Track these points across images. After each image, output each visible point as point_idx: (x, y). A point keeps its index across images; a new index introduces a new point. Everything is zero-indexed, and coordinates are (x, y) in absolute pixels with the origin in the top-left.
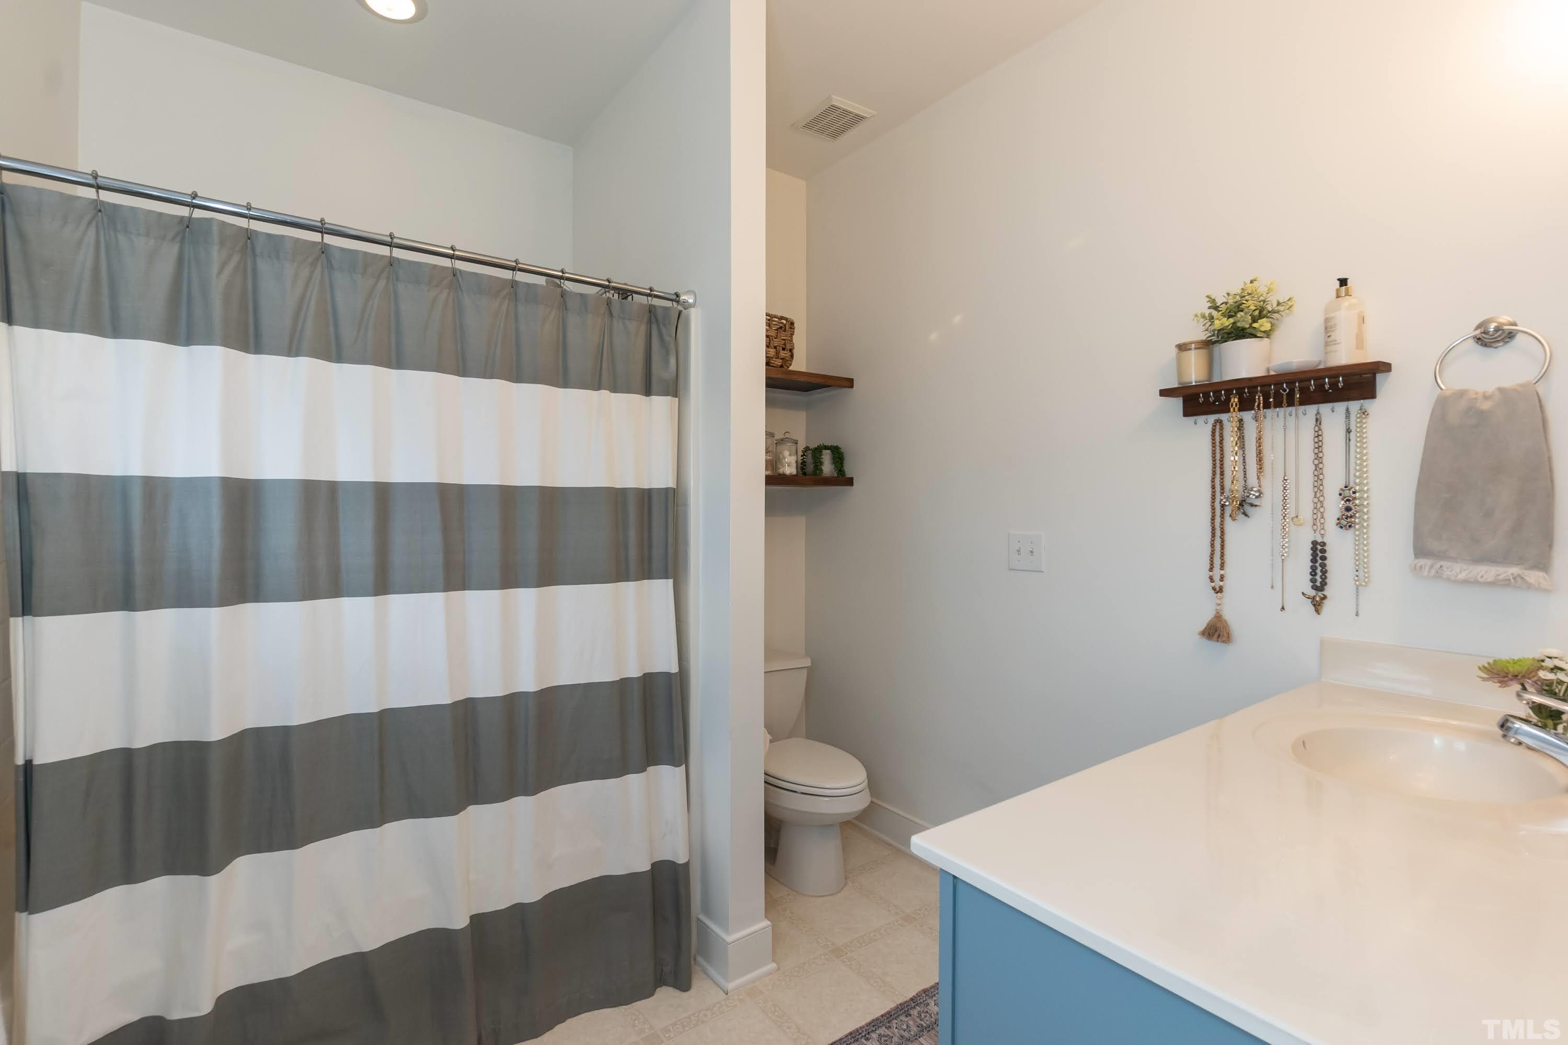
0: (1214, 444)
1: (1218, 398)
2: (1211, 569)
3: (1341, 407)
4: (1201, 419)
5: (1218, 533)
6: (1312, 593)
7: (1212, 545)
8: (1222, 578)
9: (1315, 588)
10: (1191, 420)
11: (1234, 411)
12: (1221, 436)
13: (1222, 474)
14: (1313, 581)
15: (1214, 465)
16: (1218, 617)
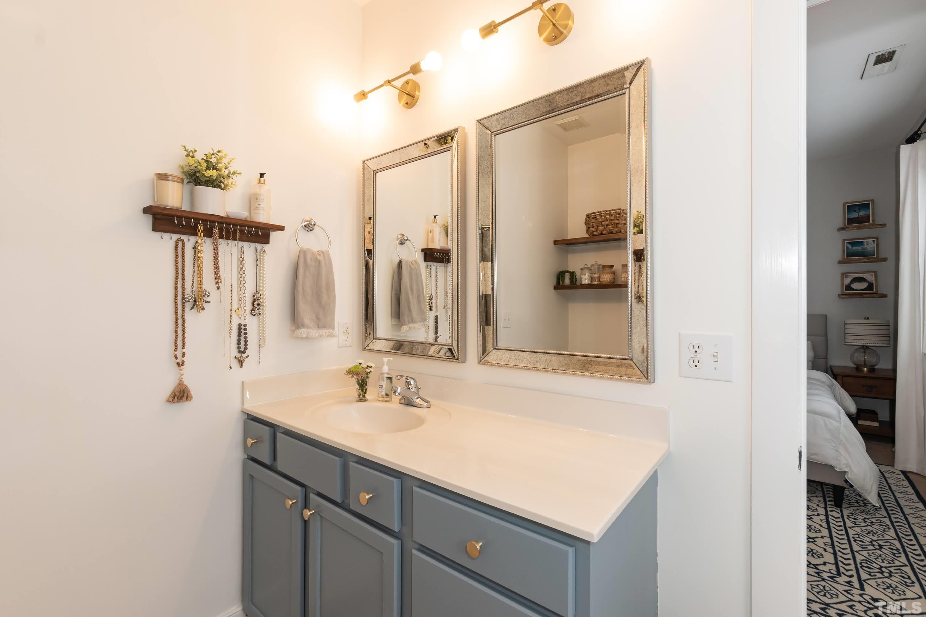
0: (177, 257)
1: (188, 223)
2: (176, 349)
3: (253, 245)
4: (166, 236)
5: (180, 322)
6: (238, 355)
7: (176, 332)
8: (184, 354)
9: (240, 352)
10: (157, 235)
11: (200, 235)
12: (183, 251)
13: (183, 278)
14: (239, 348)
15: (177, 271)
16: (181, 383)
